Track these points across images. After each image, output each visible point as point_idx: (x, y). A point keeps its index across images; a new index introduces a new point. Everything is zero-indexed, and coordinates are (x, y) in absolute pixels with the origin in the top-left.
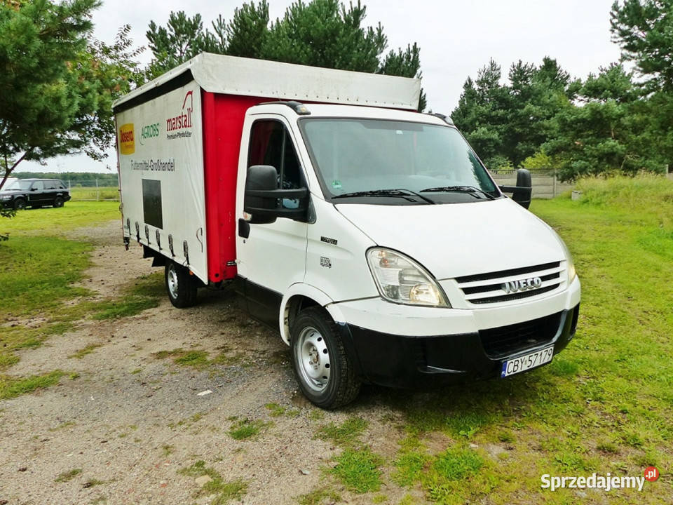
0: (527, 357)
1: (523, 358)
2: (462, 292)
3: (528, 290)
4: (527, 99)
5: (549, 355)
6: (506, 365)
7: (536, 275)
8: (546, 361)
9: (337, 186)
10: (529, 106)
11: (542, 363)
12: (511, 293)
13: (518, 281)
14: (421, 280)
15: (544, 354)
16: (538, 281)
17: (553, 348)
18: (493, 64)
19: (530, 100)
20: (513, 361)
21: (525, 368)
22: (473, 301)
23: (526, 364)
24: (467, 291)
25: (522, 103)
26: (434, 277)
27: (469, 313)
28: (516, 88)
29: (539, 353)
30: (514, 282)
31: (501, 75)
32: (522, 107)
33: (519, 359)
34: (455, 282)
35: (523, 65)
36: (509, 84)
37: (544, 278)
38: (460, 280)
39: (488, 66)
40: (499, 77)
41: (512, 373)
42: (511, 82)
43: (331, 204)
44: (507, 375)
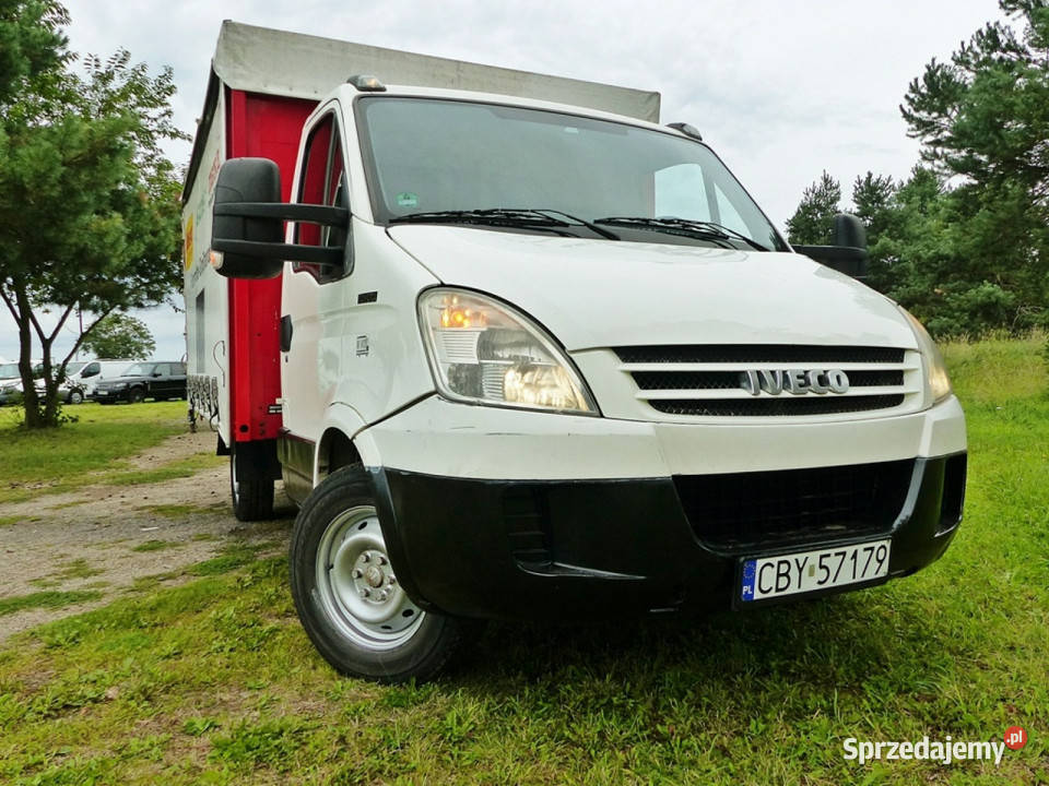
0: (814, 557)
1: (801, 557)
2: (631, 383)
3: (810, 395)
4: (882, 230)
5: (881, 562)
6: (752, 571)
7: (835, 368)
8: (870, 575)
9: (406, 202)
10: (884, 240)
11: (859, 579)
12: (764, 395)
13: (784, 372)
14: (535, 356)
15: (863, 556)
16: (838, 378)
17: (888, 544)
18: (826, 180)
19: (886, 231)
20: (775, 561)
21: (810, 585)
22: (659, 405)
23: (811, 573)
24: (644, 380)
25: (874, 237)
26: (561, 347)
27: (647, 429)
28: (863, 214)
29: (850, 550)
30: (773, 373)
31: (842, 196)
32: (873, 242)
33: (791, 558)
34: (612, 358)
35: (874, 179)
36: (855, 208)
37: (856, 378)
38: (627, 353)
39: (819, 183)
40: (839, 199)
41: (773, 594)
42: (856, 205)
43: (383, 229)
44: (758, 595)
